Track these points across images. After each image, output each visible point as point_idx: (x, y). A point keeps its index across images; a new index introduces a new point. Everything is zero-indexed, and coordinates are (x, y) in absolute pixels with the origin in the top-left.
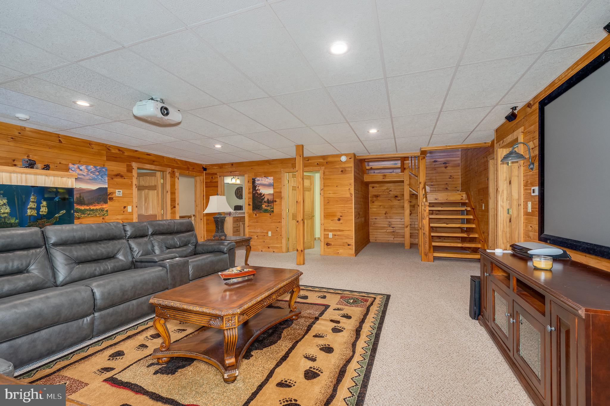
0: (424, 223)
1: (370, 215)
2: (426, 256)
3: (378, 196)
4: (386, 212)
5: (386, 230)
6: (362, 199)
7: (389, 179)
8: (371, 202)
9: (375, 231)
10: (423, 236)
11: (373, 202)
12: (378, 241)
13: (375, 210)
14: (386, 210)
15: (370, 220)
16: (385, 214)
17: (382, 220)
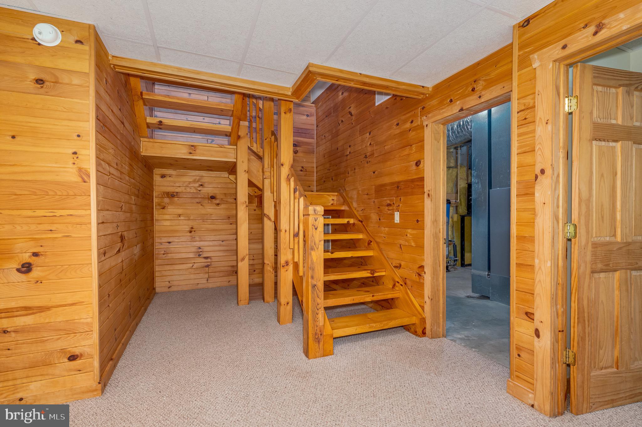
0: (314, 258)
1: (156, 235)
2: (317, 345)
3: (175, 196)
4: (192, 228)
5: (191, 265)
6: (133, 197)
7: (203, 155)
8: (158, 207)
9: (168, 268)
10: (313, 293)
11: (163, 208)
12: (173, 289)
13: (167, 223)
14: (191, 223)
15: (157, 246)
16: (191, 232)
17: (182, 245)
